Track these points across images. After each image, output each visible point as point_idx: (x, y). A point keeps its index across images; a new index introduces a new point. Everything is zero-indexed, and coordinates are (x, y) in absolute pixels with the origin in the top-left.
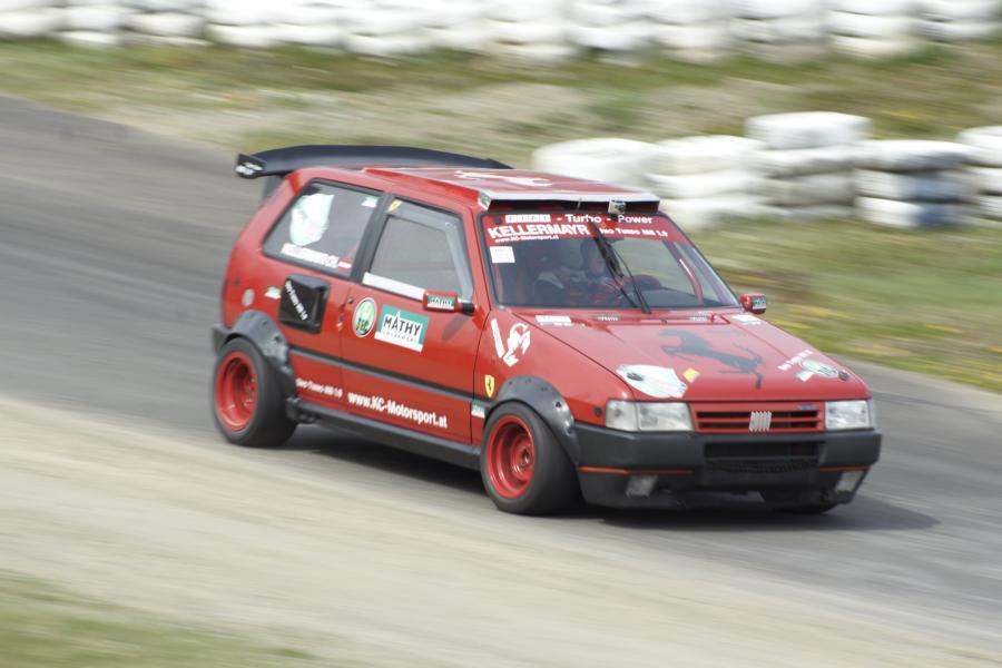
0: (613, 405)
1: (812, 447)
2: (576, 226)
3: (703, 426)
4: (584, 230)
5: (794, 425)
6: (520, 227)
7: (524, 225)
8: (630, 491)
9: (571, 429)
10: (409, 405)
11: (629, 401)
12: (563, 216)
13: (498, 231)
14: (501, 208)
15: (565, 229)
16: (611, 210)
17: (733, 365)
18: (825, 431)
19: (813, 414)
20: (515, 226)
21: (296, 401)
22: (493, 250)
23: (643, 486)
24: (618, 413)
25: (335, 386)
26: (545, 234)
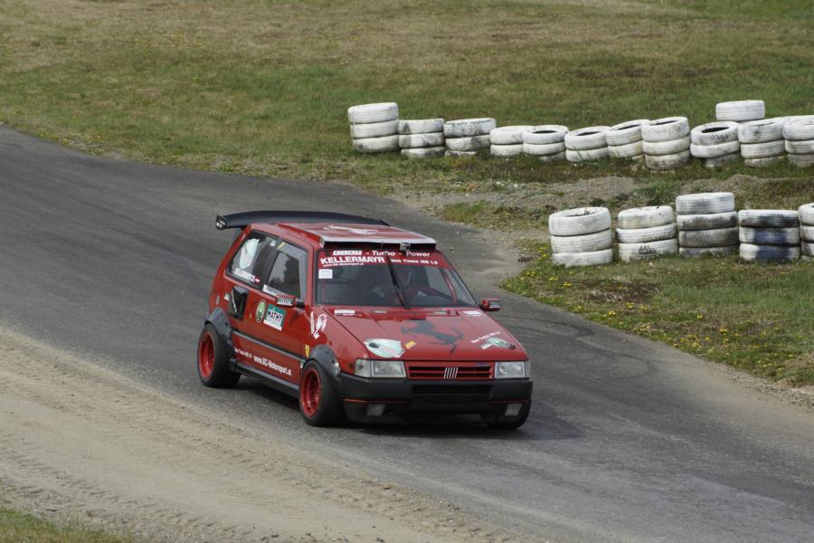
0: (358, 362)
1: (486, 388)
2: (378, 258)
3: (412, 375)
4: (381, 260)
5: (478, 375)
6: (341, 258)
7: (343, 257)
8: (370, 413)
9: (339, 376)
10: (277, 363)
11: (367, 359)
12: (370, 252)
13: (327, 260)
14: (331, 247)
15: (370, 259)
16: (402, 248)
17: (441, 340)
18: (494, 379)
19: (488, 369)
20: (338, 257)
21: (234, 360)
22: (321, 271)
23: (378, 410)
24: (361, 367)
25: (249, 352)
26: (356, 262)
